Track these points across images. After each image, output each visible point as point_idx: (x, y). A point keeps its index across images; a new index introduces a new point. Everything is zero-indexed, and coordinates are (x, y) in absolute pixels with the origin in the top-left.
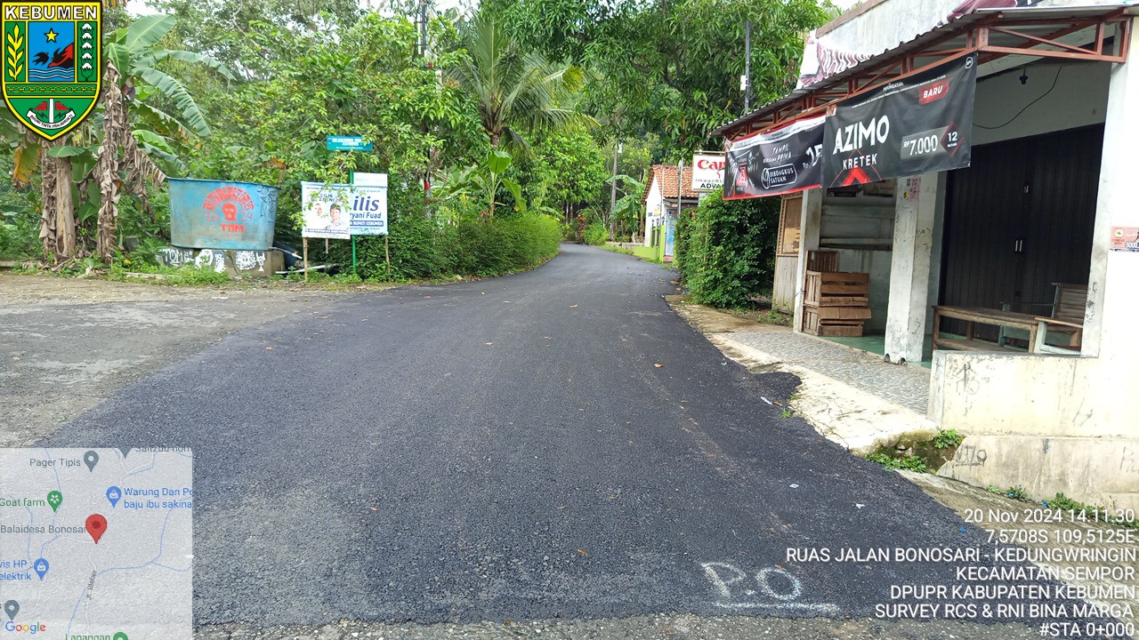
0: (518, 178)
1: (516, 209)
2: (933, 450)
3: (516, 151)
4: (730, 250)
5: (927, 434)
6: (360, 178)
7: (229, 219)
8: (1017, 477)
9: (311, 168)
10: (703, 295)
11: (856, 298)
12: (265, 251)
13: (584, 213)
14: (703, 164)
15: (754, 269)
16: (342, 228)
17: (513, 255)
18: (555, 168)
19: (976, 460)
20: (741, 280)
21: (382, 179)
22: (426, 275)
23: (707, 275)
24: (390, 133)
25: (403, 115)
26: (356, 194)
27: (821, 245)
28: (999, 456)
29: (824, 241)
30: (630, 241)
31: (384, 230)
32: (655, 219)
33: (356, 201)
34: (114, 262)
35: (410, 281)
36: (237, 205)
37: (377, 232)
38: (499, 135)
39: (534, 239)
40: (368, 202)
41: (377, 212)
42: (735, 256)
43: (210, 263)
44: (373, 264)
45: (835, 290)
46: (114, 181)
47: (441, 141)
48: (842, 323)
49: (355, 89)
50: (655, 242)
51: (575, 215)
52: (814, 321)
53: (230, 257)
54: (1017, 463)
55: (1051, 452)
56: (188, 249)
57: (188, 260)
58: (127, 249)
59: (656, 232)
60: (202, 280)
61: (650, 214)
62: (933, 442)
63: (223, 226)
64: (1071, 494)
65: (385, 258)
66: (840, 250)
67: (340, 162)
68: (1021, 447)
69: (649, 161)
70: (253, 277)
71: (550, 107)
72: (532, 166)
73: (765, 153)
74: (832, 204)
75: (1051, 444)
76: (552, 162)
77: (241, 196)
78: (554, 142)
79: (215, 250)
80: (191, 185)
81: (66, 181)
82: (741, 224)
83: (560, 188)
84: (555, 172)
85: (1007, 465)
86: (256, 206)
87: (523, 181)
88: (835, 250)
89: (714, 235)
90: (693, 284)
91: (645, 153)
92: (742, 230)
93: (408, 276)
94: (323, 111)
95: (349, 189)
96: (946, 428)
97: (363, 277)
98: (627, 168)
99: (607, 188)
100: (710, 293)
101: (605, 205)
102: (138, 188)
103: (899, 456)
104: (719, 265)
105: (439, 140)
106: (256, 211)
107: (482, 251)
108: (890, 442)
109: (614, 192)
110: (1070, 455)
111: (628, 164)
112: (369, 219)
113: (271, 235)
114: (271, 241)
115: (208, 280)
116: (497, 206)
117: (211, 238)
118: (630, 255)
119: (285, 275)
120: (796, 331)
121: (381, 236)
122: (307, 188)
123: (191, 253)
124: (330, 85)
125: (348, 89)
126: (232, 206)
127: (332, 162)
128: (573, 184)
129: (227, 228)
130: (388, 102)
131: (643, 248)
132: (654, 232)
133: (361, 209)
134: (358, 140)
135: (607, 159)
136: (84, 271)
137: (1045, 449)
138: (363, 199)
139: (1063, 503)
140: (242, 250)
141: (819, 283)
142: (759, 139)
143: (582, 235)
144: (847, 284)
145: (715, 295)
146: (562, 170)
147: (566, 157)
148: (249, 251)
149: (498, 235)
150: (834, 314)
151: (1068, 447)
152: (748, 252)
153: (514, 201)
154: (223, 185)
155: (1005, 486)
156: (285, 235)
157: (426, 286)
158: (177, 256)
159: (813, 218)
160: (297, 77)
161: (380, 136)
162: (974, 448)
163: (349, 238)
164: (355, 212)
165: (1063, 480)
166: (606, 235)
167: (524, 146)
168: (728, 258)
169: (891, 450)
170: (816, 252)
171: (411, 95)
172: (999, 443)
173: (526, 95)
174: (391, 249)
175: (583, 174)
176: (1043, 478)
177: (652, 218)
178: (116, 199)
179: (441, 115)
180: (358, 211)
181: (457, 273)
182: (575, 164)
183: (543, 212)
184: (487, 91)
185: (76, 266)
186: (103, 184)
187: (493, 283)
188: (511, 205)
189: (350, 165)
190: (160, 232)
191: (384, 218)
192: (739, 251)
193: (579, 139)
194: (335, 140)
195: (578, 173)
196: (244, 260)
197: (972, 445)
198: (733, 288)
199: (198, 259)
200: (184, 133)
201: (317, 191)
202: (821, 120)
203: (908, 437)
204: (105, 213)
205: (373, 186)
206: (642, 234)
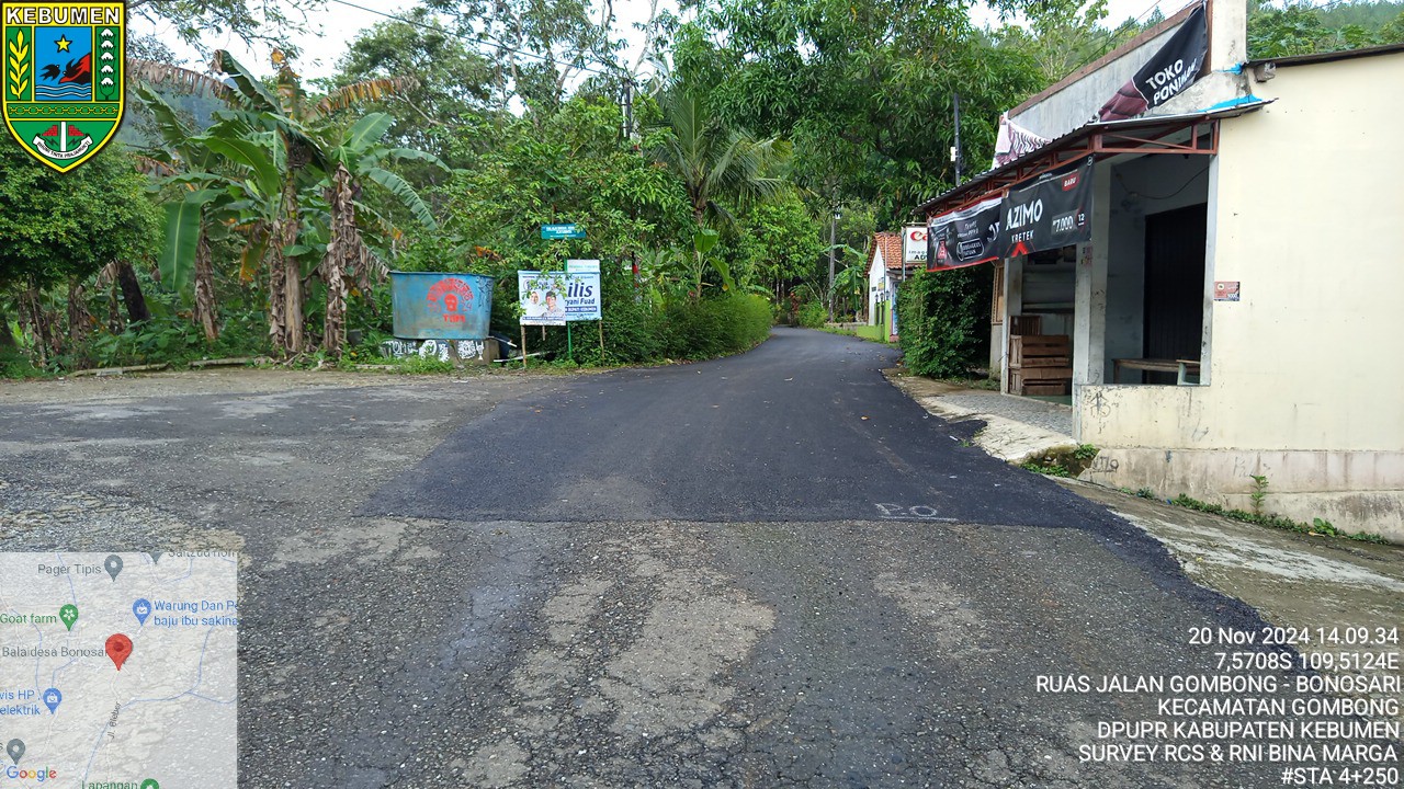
0: (725, 256)
1: (725, 289)
2: (1074, 461)
3: (720, 225)
4: (945, 320)
5: (1069, 448)
6: (575, 266)
7: (452, 310)
8: (1145, 481)
9: (526, 258)
10: (919, 367)
11: (1057, 359)
12: (484, 340)
13: (799, 290)
14: (916, 236)
15: (970, 339)
16: (559, 314)
17: (723, 337)
18: (763, 241)
19: (1110, 467)
20: (957, 350)
21: (594, 265)
22: (638, 359)
23: (923, 347)
24: (601, 219)
25: (614, 201)
26: (571, 281)
27: (1023, 311)
28: (1129, 464)
29: (1026, 306)
30: (854, 320)
31: (597, 315)
32: (879, 293)
33: (571, 288)
34: (344, 354)
35: (624, 365)
36: (458, 296)
37: (592, 318)
38: (702, 210)
39: (744, 321)
40: (582, 288)
41: (591, 298)
42: (951, 326)
43: (433, 353)
44: (588, 349)
45: (1036, 351)
46: (342, 277)
47: (653, 225)
48: (1045, 382)
49: (567, 178)
50: (880, 320)
51: (787, 293)
52: (1018, 382)
53: (453, 346)
54: (1144, 470)
55: (1172, 460)
56: (411, 340)
57: (411, 351)
58: (350, 343)
59: (880, 308)
60: (430, 369)
61: (874, 289)
62: (1073, 455)
63: (446, 318)
64: (1192, 494)
65: (599, 343)
66: (1042, 315)
67: (556, 249)
68: (1147, 457)
69: (874, 227)
70: (473, 366)
71: (757, 178)
72: (738, 240)
73: (959, 229)
74: (1032, 272)
75: (1172, 455)
76: (759, 235)
77: (461, 288)
78: (761, 212)
79: (439, 341)
80: (415, 278)
81: (295, 278)
82: (956, 294)
83: (770, 263)
84: (763, 247)
85: (1134, 472)
86: (474, 295)
87: (729, 258)
88: (1037, 314)
89: (929, 306)
90: (910, 358)
91: (869, 216)
92: (957, 300)
93: (623, 360)
94: (537, 202)
95: (564, 277)
96: (1084, 443)
97: (580, 363)
98: (847, 236)
99: (824, 260)
100: (926, 365)
101: (823, 280)
102: (363, 283)
103: (1047, 466)
104: (933, 336)
105: (649, 224)
106: (474, 301)
107: (691, 334)
108: (1039, 455)
109: (832, 265)
110: (1189, 463)
111: (848, 231)
112: (584, 304)
113: (488, 324)
114: (487, 330)
115: (434, 368)
116: (704, 287)
117: (434, 328)
118: (853, 337)
119: (503, 364)
120: (1003, 393)
121: (595, 321)
122: (524, 278)
123: (414, 344)
124: (542, 175)
125: (560, 179)
126: (453, 298)
127: (547, 252)
128: (784, 259)
129: (448, 319)
130: (599, 189)
131: (866, 328)
132: (878, 308)
133: (575, 295)
134: (571, 228)
135: (823, 227)
136: (316, 364)
137: (1168, 459)
138: (577, 285)
139: (1184, 502)
140: (463, 340)
141: (1021, 345)
142: (954, 216)
143: (796, 317)
144: (1048, 345)
145: (933, 365)
146: (771, 243)
147: (775, 228)
148: (470, 340)
149: (707, 316)
150: (1037, 374)
151: (1188, 457)
152: (963, 322)
153: (721, 281)
154: (445, 277)
155: (1135, 487)
156: (502, 324)
157: (640, 369)
158: (400, 348)
159: (1014, 286)
160: (508, 167)
161: (590, 223)
162: (1108, 458)
163: (563, 324)
164: (569, 299)
165: (1184, 483)
166: (824, 315)
167: (730, 220)
168: (944, 329)
169: (1039, 460)
170: (1019, 318)
171: (621, 181)
172: (1128, 454)
173: (731, 167)
174: (605, 334)
175: (795, 247)
176: (1167, 482)
177: (875, 293)
178: (344, 294)
179: (652, 198)
180: (573, 298)
181: (667, 357)
182: (786, 235)
183: (751, 291)
184: (692, 165)
185: (306, 360)
186: (332, 281)
187: (705, 365)
188: (718, 285)
189: (564, 253)
190: (382, 327)
191: (598, 303)
192: (955, 322)
193: (789, 208)
194: (549, 229)
195: (789, 246)
196: (466, 349)
197: (1106, 455)
198: (949, 358)
199: (422, 350)
200: (383, 225)
201: (535, 279)
202: (998, 201)
203: (1053, 451)
204: (334, 308)
205: (587, 271)
206: (865, 312)
